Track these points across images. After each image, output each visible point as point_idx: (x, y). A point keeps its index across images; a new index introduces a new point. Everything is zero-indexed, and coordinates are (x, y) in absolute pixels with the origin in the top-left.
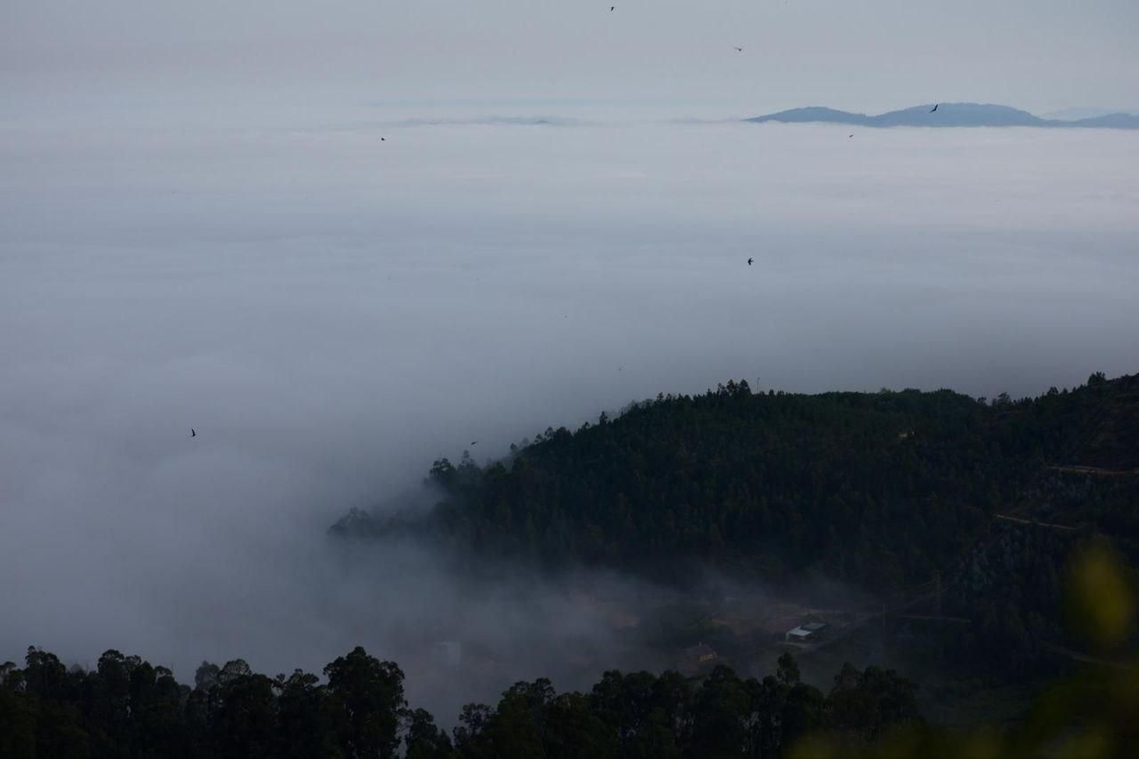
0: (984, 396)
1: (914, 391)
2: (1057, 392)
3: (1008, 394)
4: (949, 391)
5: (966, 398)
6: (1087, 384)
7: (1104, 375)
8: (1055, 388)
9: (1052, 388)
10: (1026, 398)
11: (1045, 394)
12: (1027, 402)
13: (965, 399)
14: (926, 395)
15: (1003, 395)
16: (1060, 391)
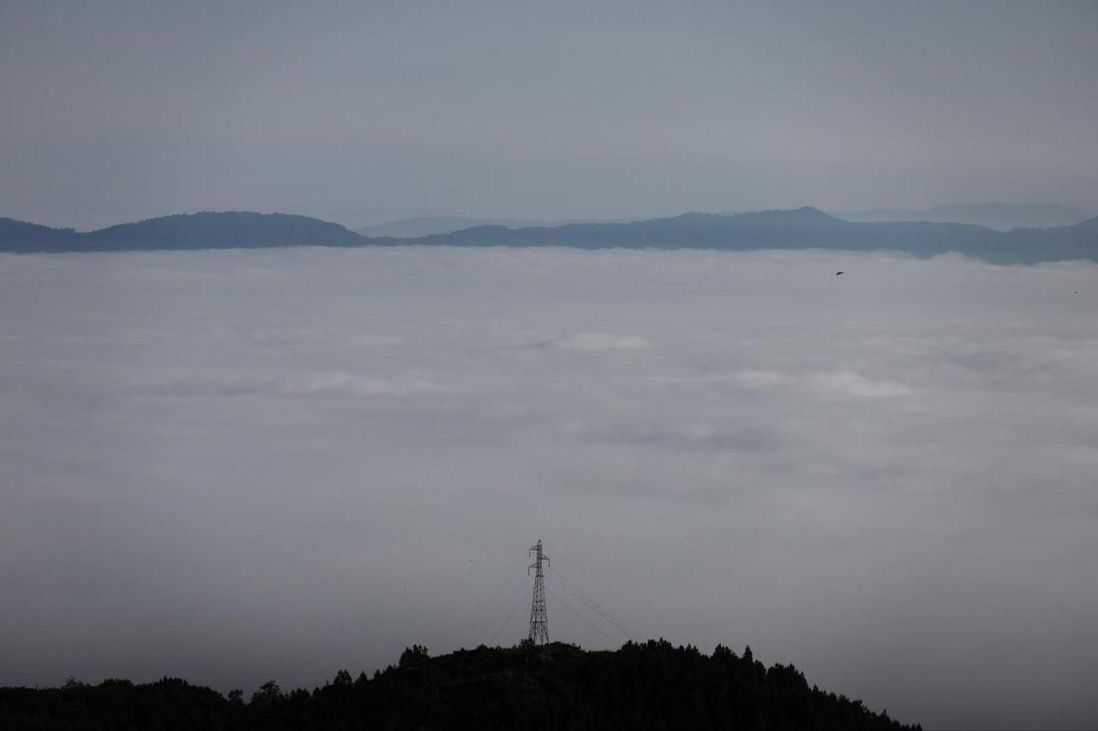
0: (240, 689)
1: (121, 682)
2: (350, 679)
3: (276, 684)
4: (177, 682)
5: (206, 692)
6: (398, 665)
7: (426, 649)
8: (346, 672)
9: (340, 673)
10: (299, 690)
11: (331, 683)
12: (301, 695)
13: (205, 695)
14: (142, 689)
15: (269, 686)
16: (355, 677)
